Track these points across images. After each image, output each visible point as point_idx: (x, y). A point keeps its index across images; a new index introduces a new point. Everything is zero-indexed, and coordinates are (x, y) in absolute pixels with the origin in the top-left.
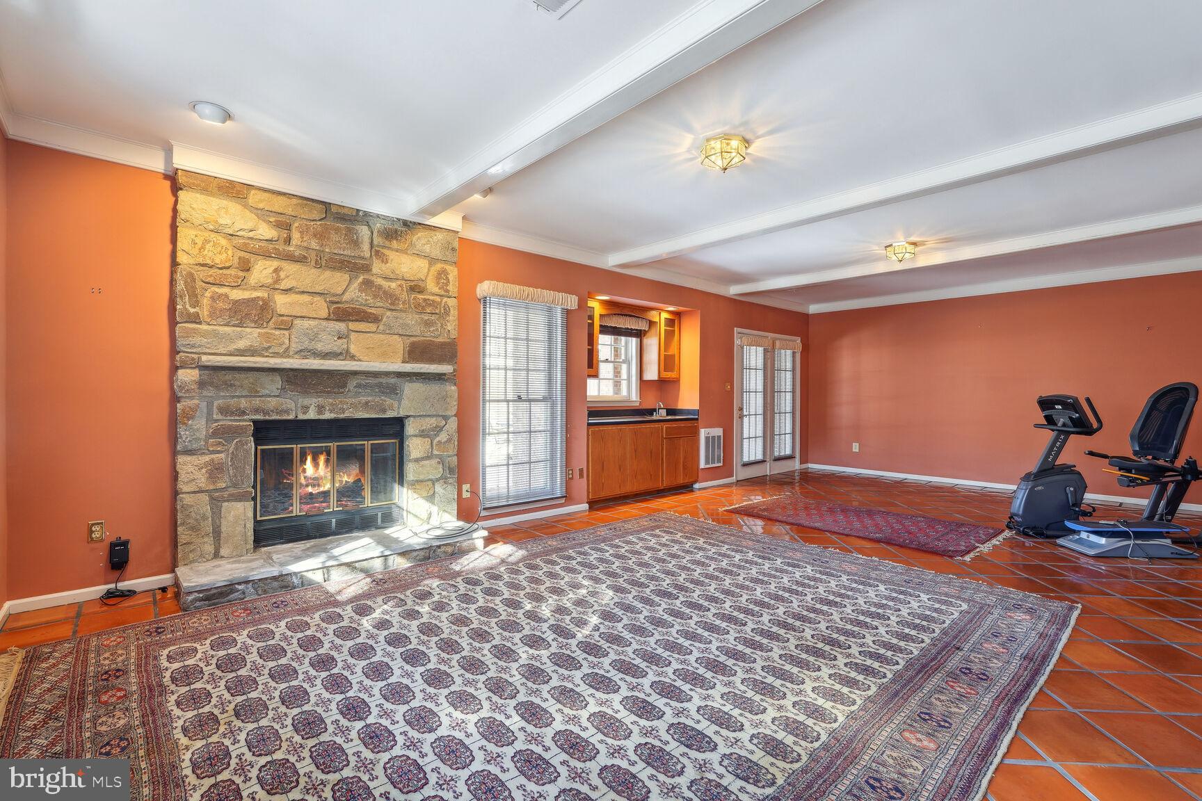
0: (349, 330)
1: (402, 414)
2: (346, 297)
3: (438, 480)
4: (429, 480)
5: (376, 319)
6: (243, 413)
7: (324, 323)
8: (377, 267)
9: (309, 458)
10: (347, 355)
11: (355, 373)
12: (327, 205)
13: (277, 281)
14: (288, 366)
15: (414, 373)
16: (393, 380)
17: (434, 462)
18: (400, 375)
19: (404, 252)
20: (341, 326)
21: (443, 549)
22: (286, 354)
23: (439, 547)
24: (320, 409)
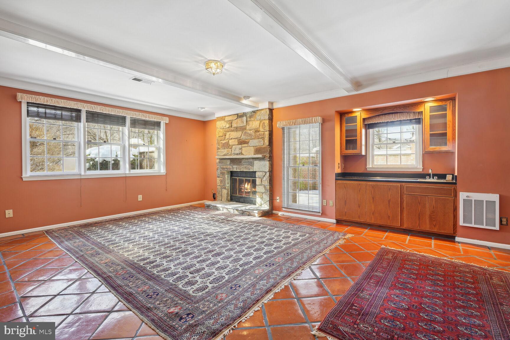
0: (242, 147)
1: (255, 170)
2: (241, 138)
3: (264, 193)
4: (261, 192)
5: (247, 143)
6: (224, 169)
7: (237, 146)
8: (248, 127)
9: (247, 183)
10: (241, 154)
11: (243, 159)
12: (237, 114)
13: (230, 137)
14: (231, 158)
15: (257, 158)
16: (251, 160)
17: (262, 187)
18: (253, 158)
19: (254, 120)
20: (240, 146)
21: (246, 212)
22: (231, 155)
23: (245, 211)
24: (236, 168)
